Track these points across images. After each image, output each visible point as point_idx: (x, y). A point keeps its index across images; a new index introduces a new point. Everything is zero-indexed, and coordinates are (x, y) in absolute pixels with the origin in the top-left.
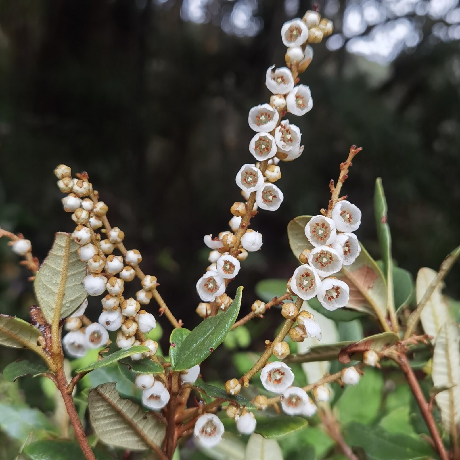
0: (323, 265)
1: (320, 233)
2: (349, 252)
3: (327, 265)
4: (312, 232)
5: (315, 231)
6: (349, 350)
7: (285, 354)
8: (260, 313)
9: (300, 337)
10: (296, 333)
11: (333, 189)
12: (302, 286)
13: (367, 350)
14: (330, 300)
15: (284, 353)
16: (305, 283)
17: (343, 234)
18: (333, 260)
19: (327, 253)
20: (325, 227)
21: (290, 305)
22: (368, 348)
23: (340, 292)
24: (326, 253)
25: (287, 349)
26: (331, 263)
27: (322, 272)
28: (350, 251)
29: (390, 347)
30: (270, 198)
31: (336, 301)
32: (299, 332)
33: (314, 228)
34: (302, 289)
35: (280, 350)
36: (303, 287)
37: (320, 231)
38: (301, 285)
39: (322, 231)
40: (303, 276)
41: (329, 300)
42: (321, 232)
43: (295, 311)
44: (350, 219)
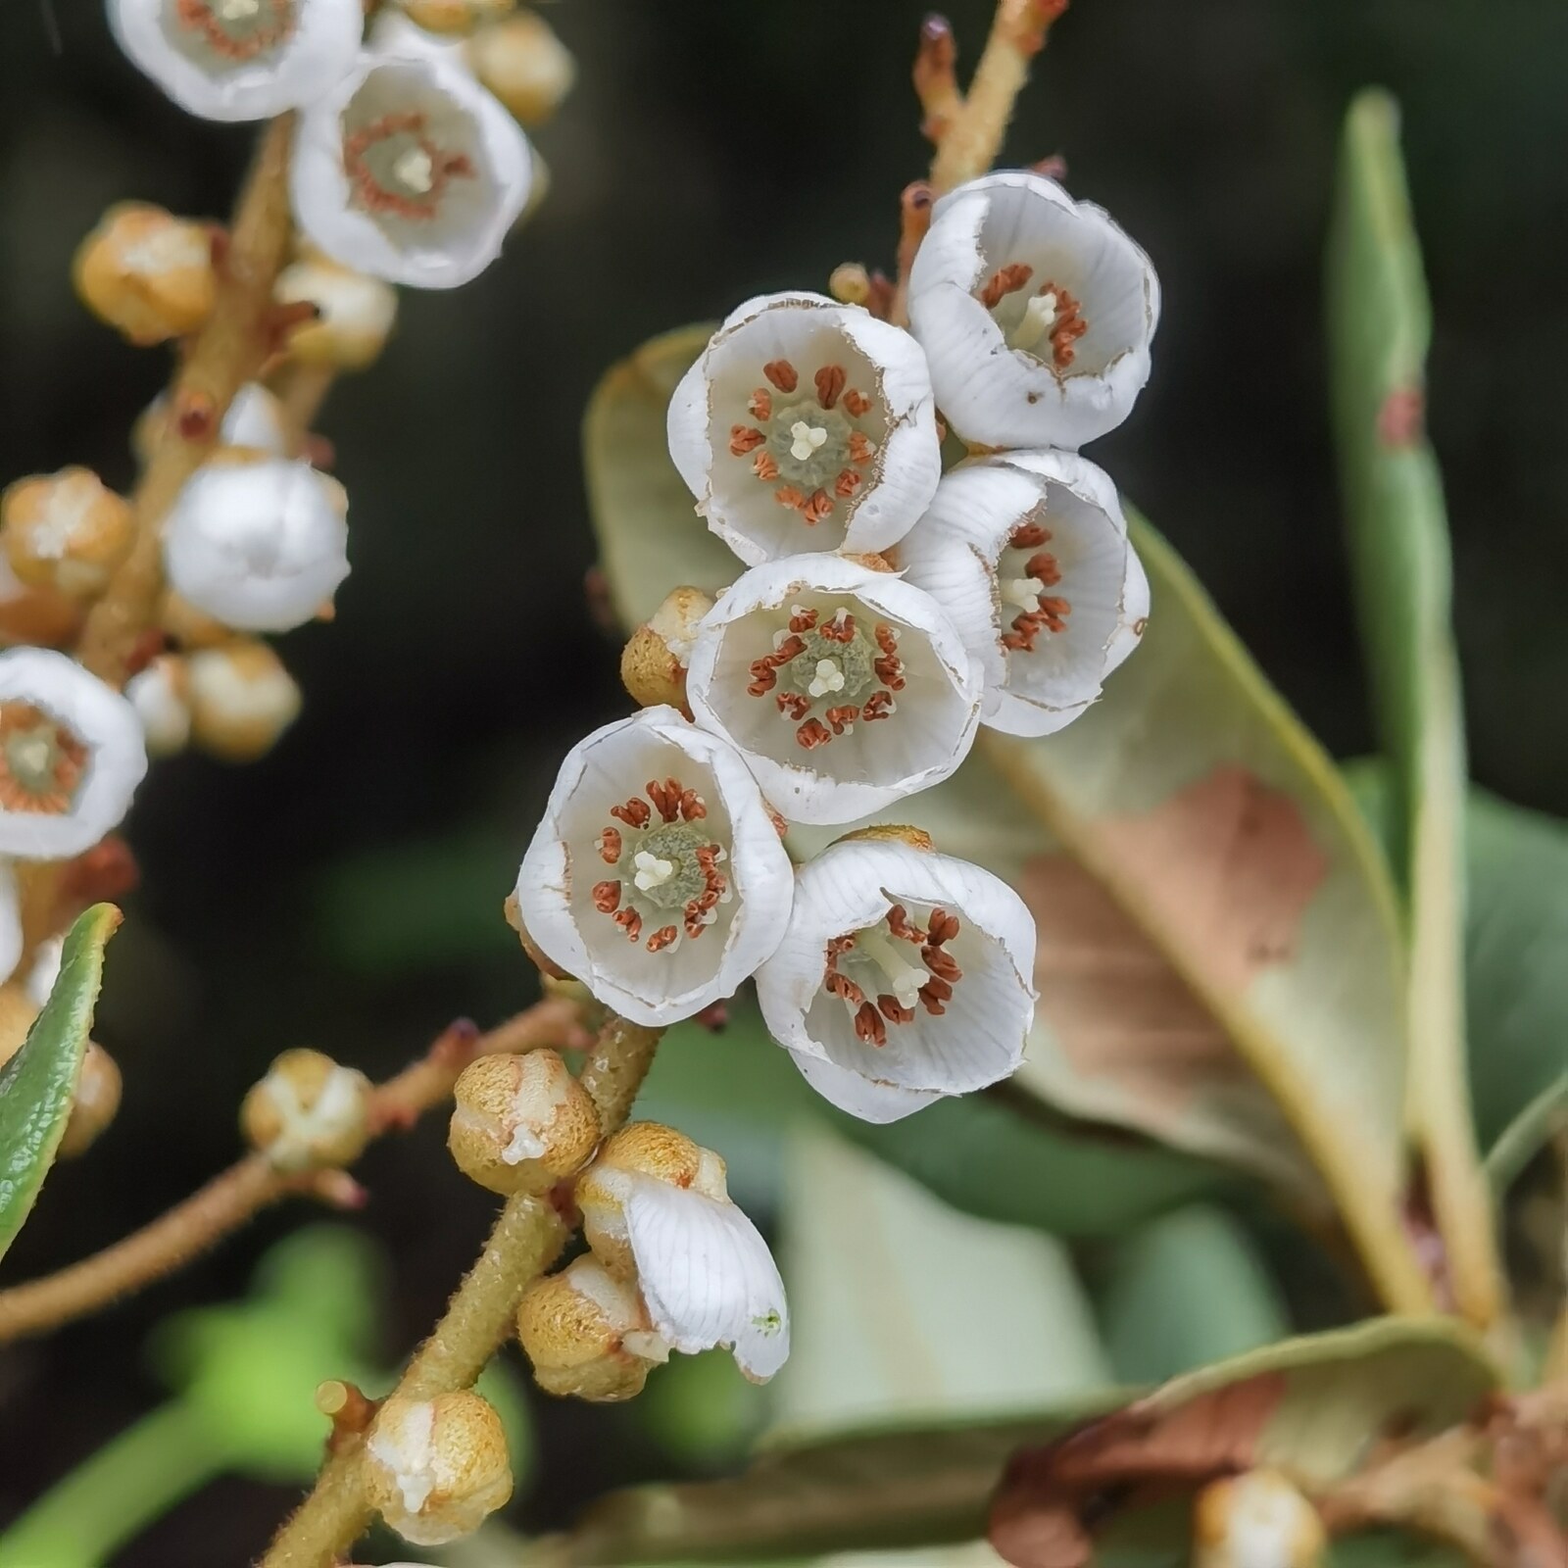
0: (813, 727)
1: (800, 451)
2: (1053, 629)
3: (849, 729)
4: (732, 441)
5: (756, 438)
6: (1074, 1469)
7: (463, 1498)
8: (319, 1162)
9: (604, 1357)
10: (575, 1314)
11: (942, 103)
12: (622, 907)
13: (1228, 1470)
14: (876, 1027)
15: (449, 1497)
16: (650, 870)
17: (1003, 465)
18: (900, 684)
19: (849, 620)
20: (846, 398)
21: (520, 1069)
22: (1243, 1450)
23: (958, 966)
24: (841, 615)
25: (487, 1454)
26: (890, 710)
27: (805, 781)
28: (1061, 617)
29: (1423, 1440)
30: (415, 171)
31: (925, 1045)
32: (600, 1313)
33: (753, 410)
34: (622, 928)
35: (417, 1465)
36: (630, 910)
37: (800, 429)
38: (614, 892)
39: (819, 436)
40: (634, 815)
41: (861, 1033)
42: (807, 440)
43: (564, 1128)
44: (1064, 338)
